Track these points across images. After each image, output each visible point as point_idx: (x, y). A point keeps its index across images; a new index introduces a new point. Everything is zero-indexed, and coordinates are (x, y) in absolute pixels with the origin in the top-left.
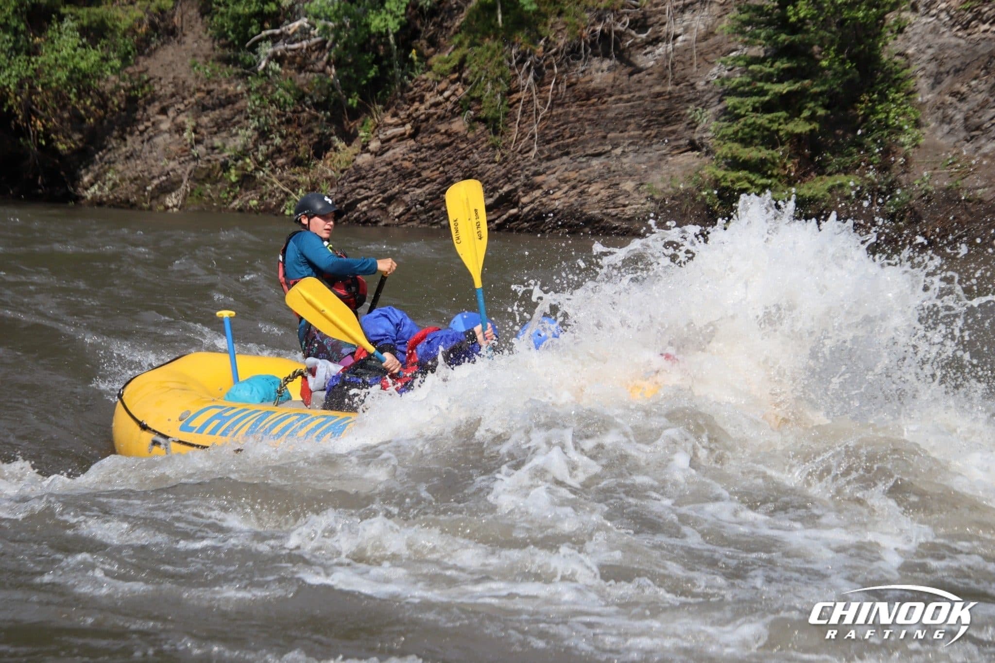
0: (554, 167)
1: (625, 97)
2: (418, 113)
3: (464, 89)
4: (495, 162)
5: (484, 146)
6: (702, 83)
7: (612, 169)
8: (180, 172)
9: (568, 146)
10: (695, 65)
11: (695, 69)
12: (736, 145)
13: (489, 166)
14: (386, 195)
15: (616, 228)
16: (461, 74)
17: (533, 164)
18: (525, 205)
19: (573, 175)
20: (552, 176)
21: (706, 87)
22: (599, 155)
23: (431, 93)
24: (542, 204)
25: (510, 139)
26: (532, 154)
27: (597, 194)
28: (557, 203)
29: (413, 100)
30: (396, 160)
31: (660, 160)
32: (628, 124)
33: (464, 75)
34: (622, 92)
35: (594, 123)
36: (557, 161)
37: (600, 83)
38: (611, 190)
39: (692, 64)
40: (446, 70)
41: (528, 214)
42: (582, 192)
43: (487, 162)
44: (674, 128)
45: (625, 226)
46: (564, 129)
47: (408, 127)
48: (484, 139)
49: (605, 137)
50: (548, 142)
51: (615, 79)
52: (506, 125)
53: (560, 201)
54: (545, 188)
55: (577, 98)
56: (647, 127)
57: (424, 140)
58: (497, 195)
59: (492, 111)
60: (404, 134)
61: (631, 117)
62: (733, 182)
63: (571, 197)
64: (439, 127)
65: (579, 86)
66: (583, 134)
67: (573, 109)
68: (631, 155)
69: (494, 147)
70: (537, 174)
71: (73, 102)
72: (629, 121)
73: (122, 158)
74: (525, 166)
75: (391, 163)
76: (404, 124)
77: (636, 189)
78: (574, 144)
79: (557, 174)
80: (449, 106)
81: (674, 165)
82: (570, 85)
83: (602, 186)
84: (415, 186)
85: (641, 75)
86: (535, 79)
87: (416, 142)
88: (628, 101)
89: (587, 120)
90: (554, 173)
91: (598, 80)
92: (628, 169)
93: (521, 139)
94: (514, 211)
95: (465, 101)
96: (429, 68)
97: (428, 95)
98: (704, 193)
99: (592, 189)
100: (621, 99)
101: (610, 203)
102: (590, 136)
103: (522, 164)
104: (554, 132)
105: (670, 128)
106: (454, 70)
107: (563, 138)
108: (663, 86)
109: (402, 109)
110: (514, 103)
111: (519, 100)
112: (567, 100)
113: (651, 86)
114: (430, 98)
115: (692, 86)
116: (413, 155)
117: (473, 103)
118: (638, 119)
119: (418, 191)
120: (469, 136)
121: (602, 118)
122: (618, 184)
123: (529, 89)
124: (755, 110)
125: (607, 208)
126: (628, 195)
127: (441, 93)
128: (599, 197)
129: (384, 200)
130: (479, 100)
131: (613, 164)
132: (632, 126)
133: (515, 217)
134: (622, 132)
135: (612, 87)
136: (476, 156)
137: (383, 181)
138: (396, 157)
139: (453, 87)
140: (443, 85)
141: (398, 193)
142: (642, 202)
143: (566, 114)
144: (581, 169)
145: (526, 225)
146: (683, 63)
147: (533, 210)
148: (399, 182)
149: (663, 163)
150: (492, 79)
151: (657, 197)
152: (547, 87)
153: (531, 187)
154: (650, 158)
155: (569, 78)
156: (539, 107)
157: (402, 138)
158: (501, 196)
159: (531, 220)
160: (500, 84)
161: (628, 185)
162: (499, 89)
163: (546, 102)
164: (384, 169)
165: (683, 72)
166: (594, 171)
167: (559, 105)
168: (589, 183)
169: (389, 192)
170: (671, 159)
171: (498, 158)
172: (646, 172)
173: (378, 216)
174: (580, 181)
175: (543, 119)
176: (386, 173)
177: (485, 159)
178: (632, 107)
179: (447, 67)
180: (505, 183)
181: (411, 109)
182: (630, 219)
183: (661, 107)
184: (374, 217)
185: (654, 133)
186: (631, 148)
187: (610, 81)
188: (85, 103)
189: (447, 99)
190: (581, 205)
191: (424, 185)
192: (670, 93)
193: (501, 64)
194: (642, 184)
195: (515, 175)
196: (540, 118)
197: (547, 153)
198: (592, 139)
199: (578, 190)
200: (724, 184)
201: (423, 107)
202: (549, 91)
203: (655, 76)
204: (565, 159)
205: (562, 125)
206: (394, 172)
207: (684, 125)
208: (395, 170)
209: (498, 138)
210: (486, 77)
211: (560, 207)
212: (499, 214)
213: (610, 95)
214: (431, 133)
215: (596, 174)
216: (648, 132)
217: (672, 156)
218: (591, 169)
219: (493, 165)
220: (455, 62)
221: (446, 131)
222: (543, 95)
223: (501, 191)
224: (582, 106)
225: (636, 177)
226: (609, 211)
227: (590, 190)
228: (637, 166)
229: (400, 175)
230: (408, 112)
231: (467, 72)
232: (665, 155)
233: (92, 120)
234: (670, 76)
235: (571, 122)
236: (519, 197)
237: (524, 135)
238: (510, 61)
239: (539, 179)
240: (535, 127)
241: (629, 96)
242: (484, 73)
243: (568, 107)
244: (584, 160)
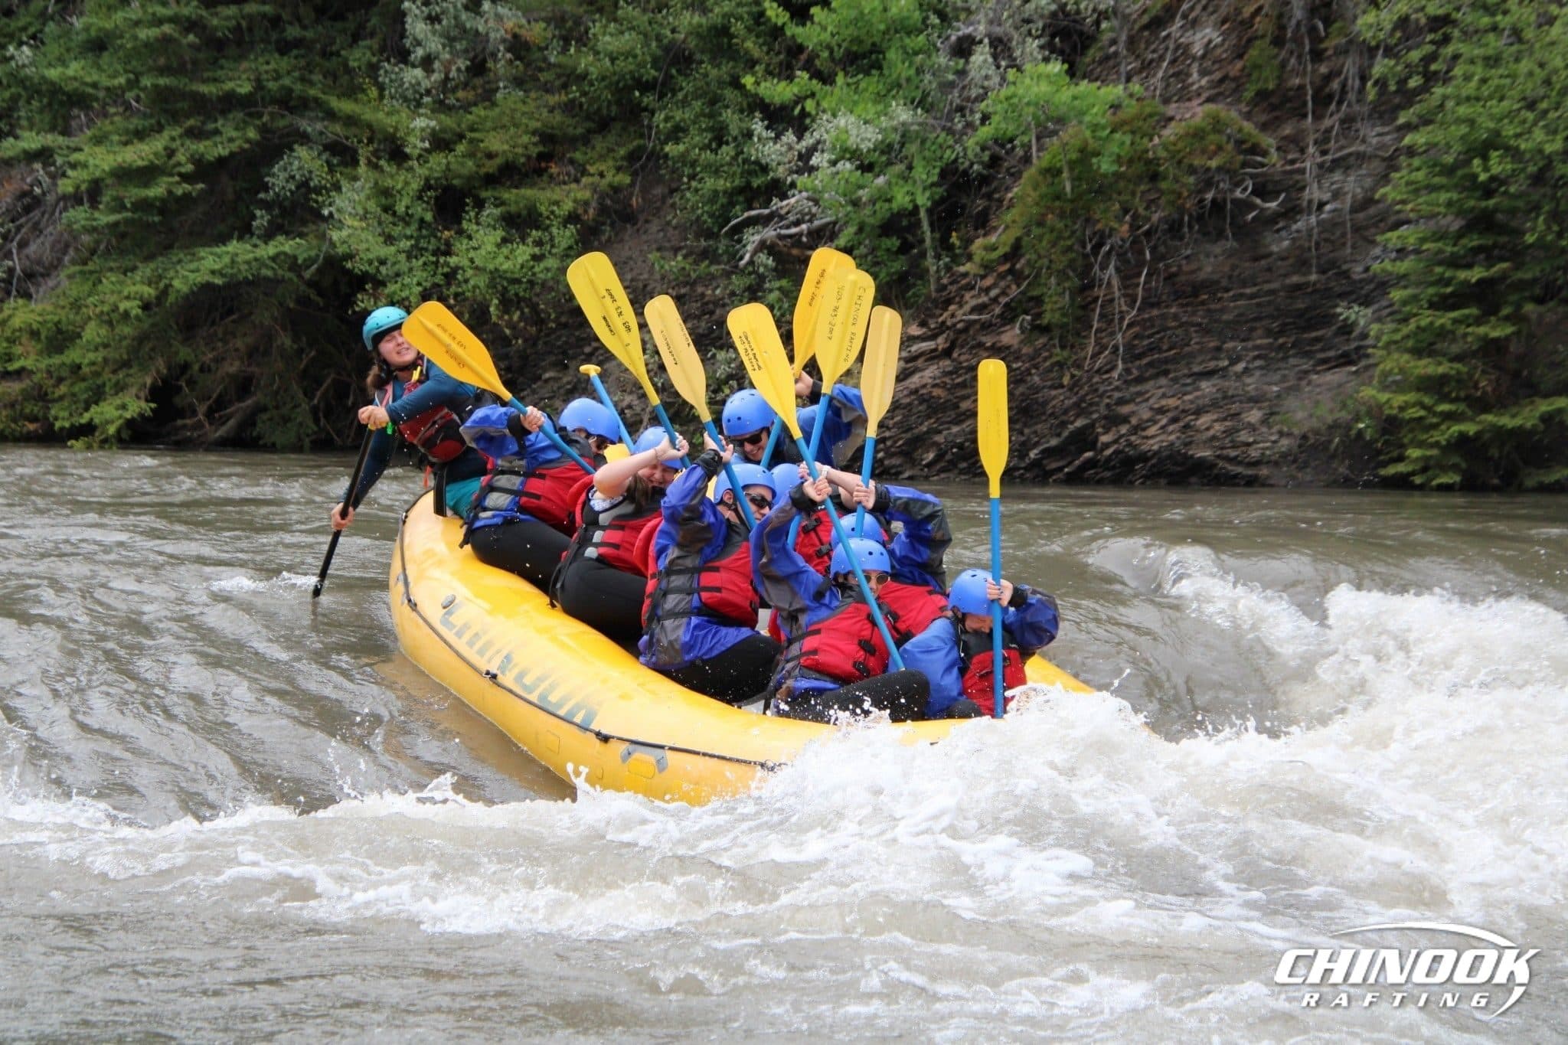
0: (1147, 392)
1: (1248, 291)
2: (954, 320)
3: (1019, 286)
4: (1062, 386)
5: (1048, 364)
6: (1359, 269)
7: (1230, 393)
8: (638, 409)
9: (1166, 361)
10: (1349, 244)
11: (1349, 251)
12: (1406, 357)
13: (1054, 393)
14: (909, 435)
15: (1236, 476)
16: (1013, 265)
17: (1117, 389)
18: (1107, 446)
19: (1172, 402)
20: (1144, 405)
21: (1364, 276)
22: (1209, 374)
23: (973, 293)
24: (1130, 444)
25: (1083, 354)
26: (1115, 374)
27: (1208, 429)
28: (1151, 442)
29: (948, 302)
30: (924, 386)
31: (1300, 379)
32: (1252, 330)
33: (1018, 266)
34: (1244, 285)
35: (1205, 331)
36: (1151, 383)
37: (1213, 272)
38: (1228, 423)
39: (1344, 244)
40: (992, 261)
41: (1109, 459)
42: (1187, 427)
43: (1053, 387)
44: (1319, 333)
45: (1250, 472)
46: (1161, 339)
47: (940, 340)
48: (1046, 354)
49: (1218, 349)
50: (1139, 357)
51: (1234, 267)
52: (1078, 334)
53: (1157, 439)
54: (1134, 421)
55: (1178, 295)
56: (1281, 332)
57: (963, 358)
58: (1066, 434)
59: (1057, 315)
60: (935, 350)
61: (1255, 319)
62: (1402, 409)
63: (1171, 433)
64: (983, 339)
65: (1182, 278)
66: (1188, 345)
67: (1173, 310)
68: (1258, 373)
69: (1061, 365)
70: (1121, 402)
71: (494, 319)
72: (1255, 324)
73: (562, 391)
74: (1106, 391)
75: (915, 391)
76: (934, 337)
77: (1264, 421)
78: (1174, 360)
79: (1151, 401)
80: (998, 311)
81: (1319, 386)
82: (1170, 278)
83: (1215, 417)
84: (950, 422)
85: (1270, 260)
86: (1117, 269)
87: (953, 360)
88: (1252, 297)
89: (1193, 325)
90: (1147, 400)
91: (1209, 269)
92: (1253, 393)
93: (1100, 353)
94: (1089, 454)
95: (1020, 302)
96: (970, 258)
97: (968, 296)
98: (1361, 426)
99: (1204, 420)
100: (1242, 296)
101: (1227, 441)
102: (1197, 347)
103: (1102, 389)
104: (1146, 342)
105: (1314, 334)
106: (1006, 258)
107: (1160, 351)
108: (1304, 274)
109: (933, 316)
110: (1090, 303)
111: (1097, 298)
112: (1164, 297)
113: (1286, 276)
114: (971, 300)
115: (1346, 274)
116: (947, 380)
117: (1031, 304)
118: (1264, 323)
119: (955, 429)
120: (1024, 351)
121: (1216, 321)
122: (1238, 414)
123: (1109, 283)
124: (1432, 306)
125: (1222, 448)
126: (1252, 428)
127: (987, 290)
128: (1211, 433)
129: (908, 443)
130: (1038, 300)
131: (1231, 385)
132: (1260, 332)
133: (1091, 463)
134: (1243, 340)
135: (1230, 277)
136: (1036, 379)
137: (904, 416)
138: (924, 381)
139: (1003, 284)
140: (989, 281)
141: (927, 432)
142: (1273, 438)
143: (1163, 317)
144: (1185, 394)
145: (1108, 474)
146: (1332, 242)
147: (1116, 452)
148: (929, 417)
149: (1304, 383)
150: (1059, 271)
151: (1296, 431)
152: (1135, 281)
153: (1113, 420)
154: (1284, 376)
155: (1168, 266)
156: (1124, 308)
157: (933, 356)
158: (1071, 433)
159: (1114, 468)
160: (1068, 278)
161: (1254, 416)
162: (1067, 285)
163: (1135, 302)
164: (908, 400)
165: (1332, 255)
166: (1204, 396)
167: (1153, 305)
168: (1198, 412)
169: (916, 431)
170: (1315, 377)
171: (1066, 380)
172: (1279, 396)
173: (900, 465)
174: (1183, 411)
175: (1130, 326)
176: (910, 404)
177: (1049, 383)
178: (1258, 305)
179: (995, 255)
180: (1077, 416)
181: (945, 315)
182: (1256, 464)
183: (1300, 305)
184: (894, 466)
185: (1292, 339)
186: (1258, 363)
187: (1226, 269)
188: (511, 319)
189: (995, 300)
190: (1186, 444)
191: (962, 422)
192: (1315, 284)
193: (1070, 249)
194: (1272, 414)
195: (1091, 405)
196: (1126, 322)
197: (1135, 372)
198: (1201, 351)
199: (1182, 424)
200: (1387, 412)
201: (961, 312)
202: (1138, 285)
203: (1291, 261)
204: (1163, 381)
205: (1158, 332)
206: (920, 404)
207: (1334, 328)
208: (923, 400)
209: (1066, 353)
210: (1049, 268)
211: (1155, 448)
212: (1069, 459)
213: (1227, 290)
214: (973, 347)
215: (1207, 401)
216: (1281, 341)
217: (1318, 373)
218: (1198, 393)
219: (1061, 391)
220: (1007, 249)
221: (993, 346)
222: (1130, 291)
223: (1071, 427)
224: (1187, 305)
225: (1266, 404)
226: (1225, 452)
227: (1199, 422)
228: (1265, 387)
229: (929, 407)
230: (940, 319)
231: (1023, 261)
232: (1306, 372)
233: (520, 341)
234: (1314, 261)
235: (1169, 328)
236: (1098, 435)
237: (1104, 348)
238: (1084, 247)
239: (1125, 410)
240: (1119, 336)
241: (1255, 289)
242: (1046, 261)
243: (1167, 307)
244: (1189, 381)
